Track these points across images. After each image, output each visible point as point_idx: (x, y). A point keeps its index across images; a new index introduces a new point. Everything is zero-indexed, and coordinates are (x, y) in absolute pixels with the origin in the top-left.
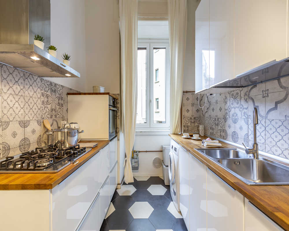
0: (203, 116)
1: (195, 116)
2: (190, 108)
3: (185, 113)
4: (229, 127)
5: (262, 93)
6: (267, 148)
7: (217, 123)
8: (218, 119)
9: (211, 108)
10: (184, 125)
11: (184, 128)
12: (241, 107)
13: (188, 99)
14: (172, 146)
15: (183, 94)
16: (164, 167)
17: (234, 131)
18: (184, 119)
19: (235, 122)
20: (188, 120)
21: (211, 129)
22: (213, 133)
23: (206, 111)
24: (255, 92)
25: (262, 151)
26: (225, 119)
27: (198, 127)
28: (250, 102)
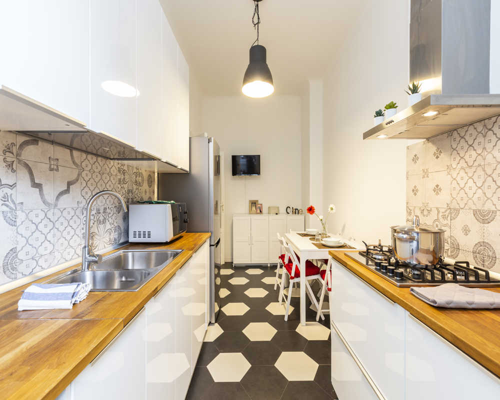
5: (47, 162)
6: (56, 258)
25: (49, 267)
28: (23, 175)
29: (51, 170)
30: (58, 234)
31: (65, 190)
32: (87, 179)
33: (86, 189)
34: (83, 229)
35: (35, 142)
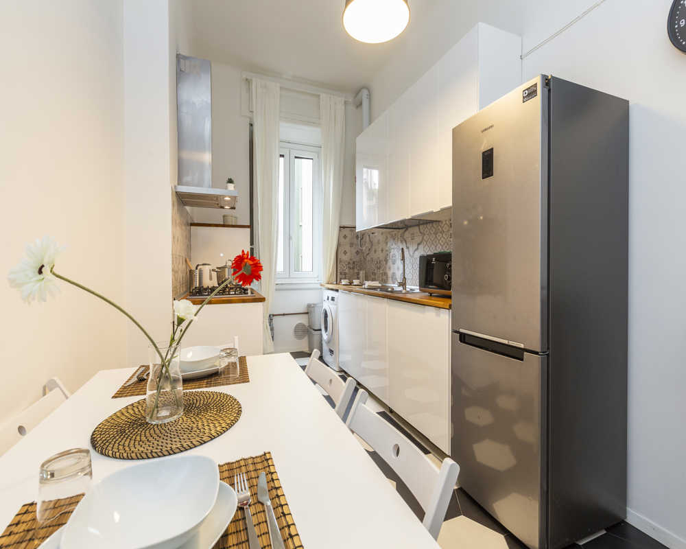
0: (364, 260)
1: (355, 260)
2: (347, 248)
3: (342, 256)
4: (390, 268)
5: (410, 236)
8: (380, 261)
9: (373, 248)
10: (340, 271)
11: (341, 274)
13: (345, 237)
14: (328, 297)
15: (340, 230)
16: (314, 333)
17: (393, 272)
18: (340, 263)
19: (394, 263)
20: (346, 265)
23: (367, 253)
24: (407, 234)
26: (386, 261)
27: (358, 274)
29: (412, 239)
31: (417, 248)
35: (407, 229)
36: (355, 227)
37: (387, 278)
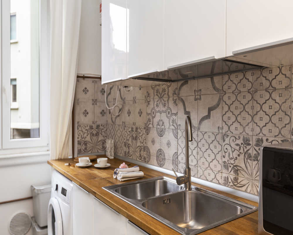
0: (112, 124)
2: (89, 107)
3: (80, 118)
4: (153, 142)
5: (194, 94)
6: (199, 172)
7: (134, 135)
8: (137, 129)
9: (126, 109)
10: (78, 141)
11: (80, 146)
12: (169, 112)
13: (85, 91)
14: (57, 186)
15: (78, 81)
16: (38, 230)
17: (160, 148)
18: (78, 129)
19: (161, 134)
20: (86, 130)
21: (125, 145)
22: (129, 152)
23: (117, 114)
24: (186, 91)
25: (194, 176)
26: (147, 130)
27: (104, 142)
28: (181, 105)
29: (196, 99)
30: (200, 153)
31: (207, 115)
32: (229, 102)
33: (229, 114)
34: (224, 157)
35: (186, 82)
36: (100, 78)
37: (149, 155)
